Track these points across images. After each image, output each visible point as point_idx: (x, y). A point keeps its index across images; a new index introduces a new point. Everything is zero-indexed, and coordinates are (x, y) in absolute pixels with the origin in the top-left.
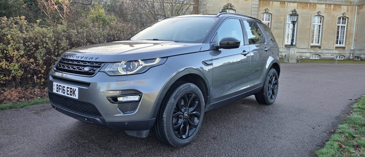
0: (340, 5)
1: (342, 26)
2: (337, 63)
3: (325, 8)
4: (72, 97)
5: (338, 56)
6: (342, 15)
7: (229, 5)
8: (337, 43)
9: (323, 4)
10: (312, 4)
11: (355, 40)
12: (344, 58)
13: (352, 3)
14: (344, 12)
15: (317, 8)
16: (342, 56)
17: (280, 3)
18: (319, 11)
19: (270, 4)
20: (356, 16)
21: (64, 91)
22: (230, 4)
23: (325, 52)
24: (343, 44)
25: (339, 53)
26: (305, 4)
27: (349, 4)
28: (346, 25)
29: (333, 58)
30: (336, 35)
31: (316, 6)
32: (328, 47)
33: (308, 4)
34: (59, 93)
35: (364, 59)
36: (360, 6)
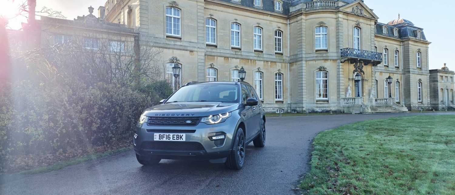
0: (275, 62)
1: (279, 82)
2: (281, 116)
3: (264, 65)
4: (179, 140)
5: (279, 110)
6: (278, 72)
7: (175, 59)
8: (276, 98)
9: (262, 61)
10: (252, 61)
11: (291, 95)
12: (283, 112)
13: (285, 61)
14: (279, 69)
15: (257, 64)
16: (282, 110)
17: (224, 59)
18: (259, 67)
19: (215, 59)
20: (289, 73)
21: (169, 138)
22: (175, 57)
23: (268, 106)
24: (281, 98)
25: (279, 106)
26: (246, 60)
27: (282, 61)
28: (281, 81)
29: (274, 111)
30: (275, 90)
31: (256, 63)
32: (269, 101)
33: (249, 61)
34: (162, 140)
35: (301, 112)
36: (291, 64)
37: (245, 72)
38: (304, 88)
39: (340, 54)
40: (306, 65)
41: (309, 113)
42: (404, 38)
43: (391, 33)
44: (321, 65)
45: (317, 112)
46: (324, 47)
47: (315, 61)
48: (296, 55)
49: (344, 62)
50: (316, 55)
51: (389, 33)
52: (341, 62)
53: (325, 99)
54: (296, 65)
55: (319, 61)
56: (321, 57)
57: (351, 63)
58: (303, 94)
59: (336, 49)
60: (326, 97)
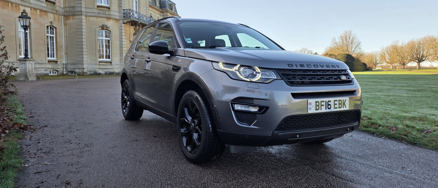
0: (46, 12)
1: (50, 37)
5: (52, 71)
6: (49, 24)
8: (48, 56)
9: (28, 7)
10: (14, 4)
11: (66, 54)
12: (58, 73)
13: (58, 12)
14: (51, 21)
16: (56, 71)
20: (63, 27)
24: (54, 57)
25: (52, 67)
26: (4, 2)
27: (55, 12)
28: (54, 36)
29: (47, 73)
32: (40, 60)
33: (9, 4)
34: (319, 111)
35: (80, 74)
36: (66, 17)
37: (29, 18)
38: (84, 46)
39: (122, 15)
40: (86, 21)
41: (91, 75)
42: (163, 9)
43: (154, 3)
44: (103, 24)
45: (99, 74)
46: (105, 4)
47: (97, 18)
48: (74, 7)
49: (126, 23)
50: (97, 11)
51: (153, 2)
52: (124, 23)
53: (108, 60)
54: (73, 19)
55: (101, 18)
56: (103, 14)
57: (132, 25)
58: (84, 54)
59: (119, 8)
60: (109, 58)
